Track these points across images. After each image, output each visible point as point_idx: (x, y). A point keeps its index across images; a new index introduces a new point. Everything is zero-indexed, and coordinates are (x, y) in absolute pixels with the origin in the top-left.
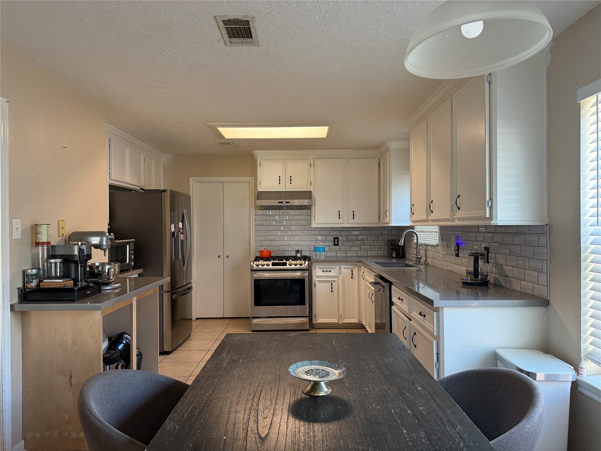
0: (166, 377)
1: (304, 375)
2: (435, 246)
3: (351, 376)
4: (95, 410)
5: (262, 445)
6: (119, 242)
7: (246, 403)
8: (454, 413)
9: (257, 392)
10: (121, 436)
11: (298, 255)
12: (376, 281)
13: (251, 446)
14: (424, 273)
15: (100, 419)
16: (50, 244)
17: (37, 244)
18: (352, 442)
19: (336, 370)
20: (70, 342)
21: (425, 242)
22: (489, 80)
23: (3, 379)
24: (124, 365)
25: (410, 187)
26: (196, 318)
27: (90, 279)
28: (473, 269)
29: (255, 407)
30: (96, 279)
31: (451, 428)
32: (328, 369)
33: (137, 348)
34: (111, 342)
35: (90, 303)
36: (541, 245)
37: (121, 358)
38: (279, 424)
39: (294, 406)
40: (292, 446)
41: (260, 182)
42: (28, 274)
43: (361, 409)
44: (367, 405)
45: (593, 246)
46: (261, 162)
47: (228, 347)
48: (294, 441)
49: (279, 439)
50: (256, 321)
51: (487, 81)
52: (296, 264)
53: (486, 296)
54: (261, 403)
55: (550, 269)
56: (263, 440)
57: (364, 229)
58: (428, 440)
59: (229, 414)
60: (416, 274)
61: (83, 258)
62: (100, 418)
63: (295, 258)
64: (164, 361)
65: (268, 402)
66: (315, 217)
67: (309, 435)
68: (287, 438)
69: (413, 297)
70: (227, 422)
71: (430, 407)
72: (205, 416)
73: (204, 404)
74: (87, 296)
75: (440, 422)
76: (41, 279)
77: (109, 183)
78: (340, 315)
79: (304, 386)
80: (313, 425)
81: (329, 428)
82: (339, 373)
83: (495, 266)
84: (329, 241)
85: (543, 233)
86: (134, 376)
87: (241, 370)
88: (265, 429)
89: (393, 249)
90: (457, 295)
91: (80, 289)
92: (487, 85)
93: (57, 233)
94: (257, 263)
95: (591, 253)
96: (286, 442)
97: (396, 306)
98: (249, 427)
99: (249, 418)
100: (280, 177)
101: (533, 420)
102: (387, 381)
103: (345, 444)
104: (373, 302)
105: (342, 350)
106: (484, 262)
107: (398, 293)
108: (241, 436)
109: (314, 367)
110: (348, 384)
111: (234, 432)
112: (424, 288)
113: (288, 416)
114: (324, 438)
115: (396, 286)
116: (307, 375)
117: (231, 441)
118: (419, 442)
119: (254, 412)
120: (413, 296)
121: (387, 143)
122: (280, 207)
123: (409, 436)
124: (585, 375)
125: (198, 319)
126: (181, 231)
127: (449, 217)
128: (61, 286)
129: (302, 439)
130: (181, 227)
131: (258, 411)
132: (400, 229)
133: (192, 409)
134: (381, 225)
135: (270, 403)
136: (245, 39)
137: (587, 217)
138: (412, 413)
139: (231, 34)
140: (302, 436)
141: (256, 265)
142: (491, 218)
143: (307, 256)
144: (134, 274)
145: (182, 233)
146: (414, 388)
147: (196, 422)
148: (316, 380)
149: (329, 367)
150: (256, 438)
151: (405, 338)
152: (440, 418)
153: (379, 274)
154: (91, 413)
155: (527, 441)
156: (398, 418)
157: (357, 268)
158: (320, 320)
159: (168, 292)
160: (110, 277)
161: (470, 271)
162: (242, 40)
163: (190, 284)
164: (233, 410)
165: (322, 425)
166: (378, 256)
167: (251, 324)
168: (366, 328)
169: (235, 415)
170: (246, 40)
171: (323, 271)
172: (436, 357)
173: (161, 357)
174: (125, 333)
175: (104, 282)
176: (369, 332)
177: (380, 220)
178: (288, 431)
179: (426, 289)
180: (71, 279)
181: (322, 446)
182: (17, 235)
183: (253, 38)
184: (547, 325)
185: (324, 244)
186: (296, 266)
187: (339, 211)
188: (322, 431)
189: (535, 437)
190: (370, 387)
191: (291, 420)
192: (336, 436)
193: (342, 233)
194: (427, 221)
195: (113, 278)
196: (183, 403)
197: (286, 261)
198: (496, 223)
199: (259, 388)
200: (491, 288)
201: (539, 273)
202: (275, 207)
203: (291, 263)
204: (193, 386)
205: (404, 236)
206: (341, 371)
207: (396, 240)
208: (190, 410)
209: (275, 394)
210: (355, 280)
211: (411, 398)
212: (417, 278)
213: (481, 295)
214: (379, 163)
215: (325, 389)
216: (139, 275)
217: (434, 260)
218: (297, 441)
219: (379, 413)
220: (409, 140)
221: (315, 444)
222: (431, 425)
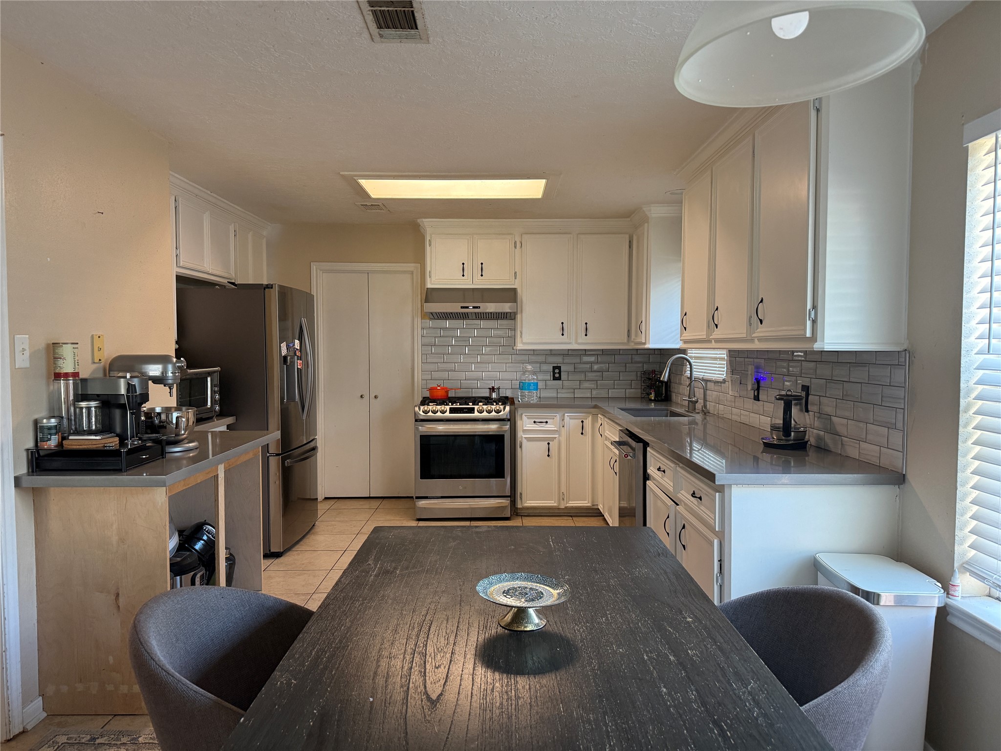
0: (276, 599)
1: (501, 597)
2: (721, 382)
3: (578, 598)
4: (158, 653)
5: (432, 712)
6: (194, 372)
7: (406, 643)
8: (745, 661)
9: (424, 624)
10: (202, 695)
11: (494, 395)
12: (621, 440)
13: (415, 714)
14: (700, 427)
15: (167, 668)
16: (78, 376)
17: (58, 376)
18: (579, 707)
19: (553, 588)
20: (115, 539)
21: (704, 376)
22: (817, 107)
23: (6, 599)
24: (206, 575)
25: (680, 282)
26: (323, 498)
27: (147, 436)
28: (782, 422)
29: (421, 648)
30: (157, 435)
31: (739, 684)
32: (540, 587)
33: (226, 548)
34: (183, 537)
35: (147, 475)
36: (896, 385)
37: (199, 564)
38: (459, 678)
39: (484, 648)
40: (481, 714)
41: (430, 272)
42: (43, 426)
43: (593, 653)
44: (604, 646)
45: (980, 387)
46: (431, 237)
47: (377, 549)
48: (485, 705)
49: (459, 702)
50: (422, 504)
51: (814, 107)
52: (489, 410)
53: (802, 467)
54: (431, 643)
55: (908, 423)
56: (433, 703)
58: (702, 704)
59: (378, 661)
60: (688, 428)
61: (134, 400)
62: (168, 666)
63: (488, 401)
64: (271, 568)
65: (443, 641)
66: (521, 333)
67: (508, 695)
68: (473, 700)
69: (681, 467)
70: (375, 673)
71: (706, 650)
72: (340, 664)
73: (337, 644)
74: (142, 462)
75: (722, 676)
76: (65, 435)
77: (176, 272)
78: (561, 493)
79: (501, 615)
80: (515, 679)
81: (541, 684)
82: (559, 594)
83: (819, 418)
84: (545, 372)
85: (899, 365)
86: (223, 597)
87: (399, 586)
88: (437, 685)
89: (650, 387)
90: (755, 464)
91: (130, 452)
92: (813, 114)
93: (90, 357)
94: (426, 409)
95: (977, 398)
96: (470, 707)
97: (654, 481)
98: (411, 682)
99: (411, 668)
100: (463, 264)
101: (871, 672)
102: (636, 607)
103: (566, 710)
104: (616, 473)
105: (564, 555)
106: (801, 410)
107: (657, 460)
108: (399, 697)
109: (518, 583)
110: (572, 611)
111: (386, 690)
112: (700, 451)
113: (475, 663)
114: (533, 700)
115: (655, 448)
116: (505, 596)
117: (381, 705)
118: (686, 707)
119: (419, 657)
120: (681, 465)
121: (644, 209)
122: (464, 314)
123: (671, 699)
124: (960, 597)
125: (327, 500)
126: (298, 354)
127: (745, 336)
128: (98, 446)
129: (496, 702)
130: (298, 348)
131: (426, 656)
132: (664, 354)
133: (317, 652)
134: (632, 346)
135: (446, 643)
136: (406, 31)
137: (972, 339)
138: (677, 660)
139: (382, 22)
140: (498, 698)
141: (423, 412)
142: (814, 339)
143: (508, 397)
144: (220, 426)
145: (300, 358)
146: (681, 619)
147: (325, 674)
148: (522, 606)
149: (542, 584)
150: (422, 701)
151: (668, 534)
152: (722, 669)
153: (626, 429)
154: (152, 658)
155: (861, 706)
156: (653, 668)
157: (589, 417)
158: (528, 501)
159: (277, 455)
160: (180, 431)
161: (778, 425)
162: (400, 32)
163: (314, 442)
164: (385, 653)
165: (530, 678)
166: (626, 398)
167: (414, 507)
168: (603, 516)
169: (387, 661)
171: (535, 422)
172: (718, 565)
173: (266, 561)
174: (205, 523)
175: (170, 439)
176: (611, 525)
177: (630, 337)
178: (475, 688)
179: (704, 452)
180: (115, 435)
181: (529, 713)
182: (23, 361)
183: (419, 28)
184: (900, 515)
185: (537, 377)
186: (489, 413)
187: (562, 323)
188: (530, 689)
189: (874, 699)
190: (608, 617)
191: (480, 670)
192: (553, 697)
193: (567, 360)
194: (709, 341)
195: (185, 432)
196: (303, 642)
197: (473, 405)
198: (822, 346)
199: (428, 617)
200: (812, 453)
201: (890, 431)
202: (456, 315)
203: (481, 408)
204: (319, 614)
205: (669, 366)
206: (561, 590)
207: (654, 372)
208: (315, 654)
209: (454, 628)
210: (587, 437)
211: (676, 636)
212: (689, 434)
213: (794, 464)
214: (630, 243)
215: (536, 620)
216: (229, 427)
217: (718, 405)
218: (490, 705)
219: (622, 659)
220: (682, 203)
221: (518, 710)
222: (707, 681)
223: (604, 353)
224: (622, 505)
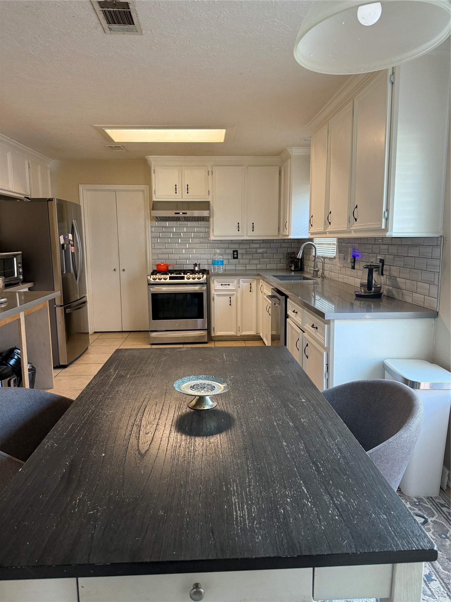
1: (188, 390)
2: (333, 259)
3: (237, 389)
5: (141, 461)
6: (5, 255)
7: (129, 419)
8: (335, 425)
9: (142, 407)
11: (197, 269)
12: (273, 294)
13: (130, 463)
14: (320, 286)
18: (232, 456)
19: (221, 384)
21: (323, 255)
22: (392, 80)
25: (309, 197)
26: (93, 332)
28: (367, 282)
29: (138, 422)
31: (330, 439)
32: (213, 383)
34: (2, 357)
36: (435, 258)
38: (160, 440)
39: (177, 422)
40: (171, 461)
41: (155, 191)
43: (244, 422)
44: (251, 417)
46: (155, 168)
47: (116, 363)
48: (174, 456)
49: (158, 455)
50: (154, 335)
51: (390, 81)
53: (378, 308)
54: (145, 419)
55: (441, 281)
56: (142, 456)
57: (264, 241)
58: (307, 452)
60: (313, 287)
63: (193, 272)
64: (60, 374)
65: (152, 417)
66: (213, 229)
67: (189, 449)
68: (167, 453)
69: (307, 311)
71: (312, 419)
73: (85, 421)
75: (320, 434)
78: (238, 328)
79: (189, 400)
80: (194, 439)
81: (210, 442)
82: (224, 387)
83: (389, 279)
84: (228, 254)
85: (437, 245)
86: (17, 394)
87: (128, 385)
88: (146, 444)
89: (292, 262)
90: (351, 307)
92: (389, 85)
94: (154, 277)
96: (165, 457)
97: (291, 319)
98: (129, 443)
99: (131, 434)
100: (176, 185)
101: (410, 430)
102: (272, 393)
103: (224, 457)
104: (270, 314)
105: (232, 364)
106: (379, 274)
107: (292, 306)
108: (121, 453)
109: (200, 382)
110: (233, 397)
111: (113, 449)
112: (320, 300)
113: (170, 430)
114: (204, 452)
115: (292, 299)
116: (191, 389)
117: (110, 458)
118: (297, 454)
119: (136, 427)
120: (306, 309)
121: (288, 150)
122: (177, 218)
123: (289, 449)
125: (96, 333)
126: (71, 243)
127: (346, 229)
129: (182, 454)
130: (71, 239)
131: (140, 427)
132: (300, 241)
133: (73, 426)
134: (281, 237)
135: (154, 418)
138: (294, 425)
139: (110, 19)
140: (183, 451)
141: (153, 279)
142: (386, 230)
143: (205, 269)
144: (24, 288)
145: (72, 245)
146: (298, 400)
147: (76, 440)
148: (202, 395)
149: (215, 381)
150: (135, 455)
151: (298, 349)
152: (321, 430)
153: (276, 288)
156: (279, 430)
157: (255, 281)
158: (218, 332)
159: (61, 306)
161: (364, 284)
162: (123, 26)
163: (85, 298)
164: (115, 426)
165: (204, 439)
166: (277, 269)
167: (149, 337)
168: (263, 340)
169: (116, 431)
170: (127, 27)
171: (222, 285)
172: (326, 367)
173: (56, 371)
174: (15, 348)
176: (267, 345)
177: (280, 232)
178: (169, 445)
179: (322, 301)
181: (201, 460)
183: (135, 24)
184: (435, 336)
186: (194, 279)
187: (238, 223)
188: (203, 445)
190: (255, 400)
191: (174, 434)
192: (217, 450)
193: (241, 246)
194: (325, 233)
196: (64, 420)
197: (184, 275)
198: (391, 234)
199: (145, 403)
200: (384, 300)
201: (430, 285)
202: (172, 218)
203: (188, 277)
205: (302, 249)
206: (226, 385)
207: (294, 253)
208: (71, 428)
209: (160, 409)
210: (254, 293)
211: (294, 410)
212: (314, 291)
213: (373, 307)
214: (280, 172)
215: (210, 403)
216: (29, 289)
217: (331, 272)
218: (177, 456)
219: (261, 425)
220: (310, 146)
221: (195, 459)
222: (311, 437)
223: (264, 242)
224: (273, 333)
